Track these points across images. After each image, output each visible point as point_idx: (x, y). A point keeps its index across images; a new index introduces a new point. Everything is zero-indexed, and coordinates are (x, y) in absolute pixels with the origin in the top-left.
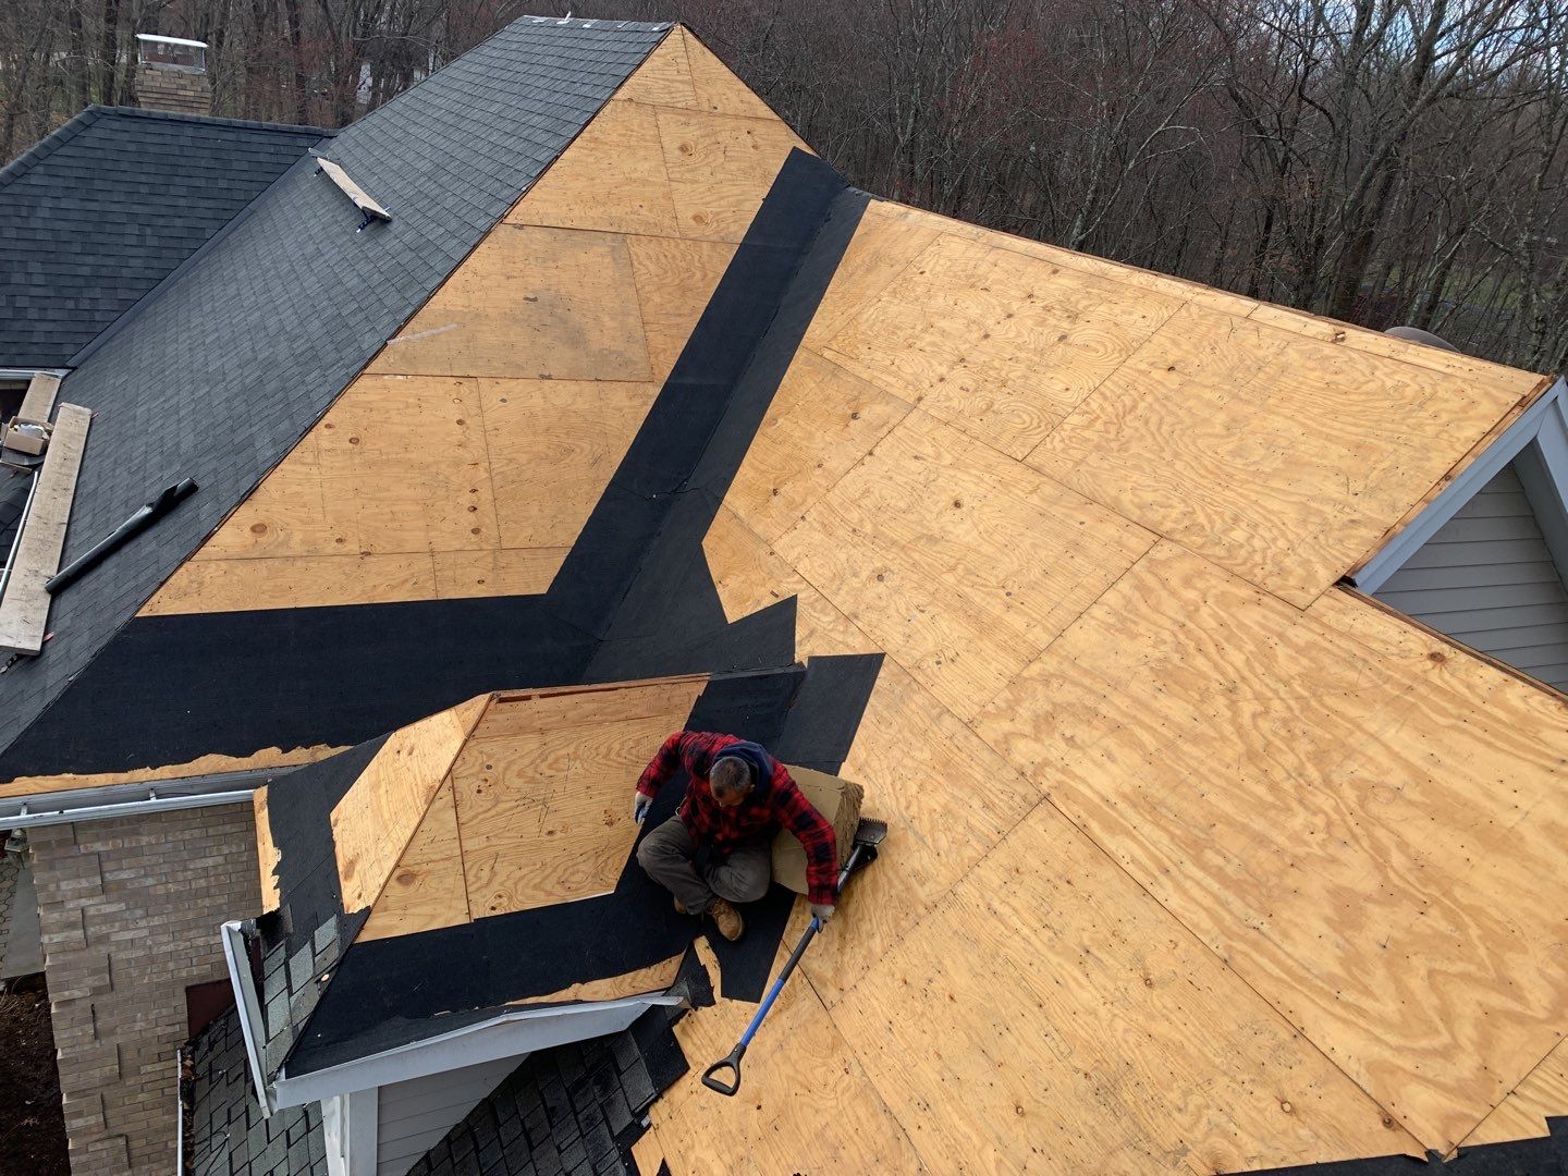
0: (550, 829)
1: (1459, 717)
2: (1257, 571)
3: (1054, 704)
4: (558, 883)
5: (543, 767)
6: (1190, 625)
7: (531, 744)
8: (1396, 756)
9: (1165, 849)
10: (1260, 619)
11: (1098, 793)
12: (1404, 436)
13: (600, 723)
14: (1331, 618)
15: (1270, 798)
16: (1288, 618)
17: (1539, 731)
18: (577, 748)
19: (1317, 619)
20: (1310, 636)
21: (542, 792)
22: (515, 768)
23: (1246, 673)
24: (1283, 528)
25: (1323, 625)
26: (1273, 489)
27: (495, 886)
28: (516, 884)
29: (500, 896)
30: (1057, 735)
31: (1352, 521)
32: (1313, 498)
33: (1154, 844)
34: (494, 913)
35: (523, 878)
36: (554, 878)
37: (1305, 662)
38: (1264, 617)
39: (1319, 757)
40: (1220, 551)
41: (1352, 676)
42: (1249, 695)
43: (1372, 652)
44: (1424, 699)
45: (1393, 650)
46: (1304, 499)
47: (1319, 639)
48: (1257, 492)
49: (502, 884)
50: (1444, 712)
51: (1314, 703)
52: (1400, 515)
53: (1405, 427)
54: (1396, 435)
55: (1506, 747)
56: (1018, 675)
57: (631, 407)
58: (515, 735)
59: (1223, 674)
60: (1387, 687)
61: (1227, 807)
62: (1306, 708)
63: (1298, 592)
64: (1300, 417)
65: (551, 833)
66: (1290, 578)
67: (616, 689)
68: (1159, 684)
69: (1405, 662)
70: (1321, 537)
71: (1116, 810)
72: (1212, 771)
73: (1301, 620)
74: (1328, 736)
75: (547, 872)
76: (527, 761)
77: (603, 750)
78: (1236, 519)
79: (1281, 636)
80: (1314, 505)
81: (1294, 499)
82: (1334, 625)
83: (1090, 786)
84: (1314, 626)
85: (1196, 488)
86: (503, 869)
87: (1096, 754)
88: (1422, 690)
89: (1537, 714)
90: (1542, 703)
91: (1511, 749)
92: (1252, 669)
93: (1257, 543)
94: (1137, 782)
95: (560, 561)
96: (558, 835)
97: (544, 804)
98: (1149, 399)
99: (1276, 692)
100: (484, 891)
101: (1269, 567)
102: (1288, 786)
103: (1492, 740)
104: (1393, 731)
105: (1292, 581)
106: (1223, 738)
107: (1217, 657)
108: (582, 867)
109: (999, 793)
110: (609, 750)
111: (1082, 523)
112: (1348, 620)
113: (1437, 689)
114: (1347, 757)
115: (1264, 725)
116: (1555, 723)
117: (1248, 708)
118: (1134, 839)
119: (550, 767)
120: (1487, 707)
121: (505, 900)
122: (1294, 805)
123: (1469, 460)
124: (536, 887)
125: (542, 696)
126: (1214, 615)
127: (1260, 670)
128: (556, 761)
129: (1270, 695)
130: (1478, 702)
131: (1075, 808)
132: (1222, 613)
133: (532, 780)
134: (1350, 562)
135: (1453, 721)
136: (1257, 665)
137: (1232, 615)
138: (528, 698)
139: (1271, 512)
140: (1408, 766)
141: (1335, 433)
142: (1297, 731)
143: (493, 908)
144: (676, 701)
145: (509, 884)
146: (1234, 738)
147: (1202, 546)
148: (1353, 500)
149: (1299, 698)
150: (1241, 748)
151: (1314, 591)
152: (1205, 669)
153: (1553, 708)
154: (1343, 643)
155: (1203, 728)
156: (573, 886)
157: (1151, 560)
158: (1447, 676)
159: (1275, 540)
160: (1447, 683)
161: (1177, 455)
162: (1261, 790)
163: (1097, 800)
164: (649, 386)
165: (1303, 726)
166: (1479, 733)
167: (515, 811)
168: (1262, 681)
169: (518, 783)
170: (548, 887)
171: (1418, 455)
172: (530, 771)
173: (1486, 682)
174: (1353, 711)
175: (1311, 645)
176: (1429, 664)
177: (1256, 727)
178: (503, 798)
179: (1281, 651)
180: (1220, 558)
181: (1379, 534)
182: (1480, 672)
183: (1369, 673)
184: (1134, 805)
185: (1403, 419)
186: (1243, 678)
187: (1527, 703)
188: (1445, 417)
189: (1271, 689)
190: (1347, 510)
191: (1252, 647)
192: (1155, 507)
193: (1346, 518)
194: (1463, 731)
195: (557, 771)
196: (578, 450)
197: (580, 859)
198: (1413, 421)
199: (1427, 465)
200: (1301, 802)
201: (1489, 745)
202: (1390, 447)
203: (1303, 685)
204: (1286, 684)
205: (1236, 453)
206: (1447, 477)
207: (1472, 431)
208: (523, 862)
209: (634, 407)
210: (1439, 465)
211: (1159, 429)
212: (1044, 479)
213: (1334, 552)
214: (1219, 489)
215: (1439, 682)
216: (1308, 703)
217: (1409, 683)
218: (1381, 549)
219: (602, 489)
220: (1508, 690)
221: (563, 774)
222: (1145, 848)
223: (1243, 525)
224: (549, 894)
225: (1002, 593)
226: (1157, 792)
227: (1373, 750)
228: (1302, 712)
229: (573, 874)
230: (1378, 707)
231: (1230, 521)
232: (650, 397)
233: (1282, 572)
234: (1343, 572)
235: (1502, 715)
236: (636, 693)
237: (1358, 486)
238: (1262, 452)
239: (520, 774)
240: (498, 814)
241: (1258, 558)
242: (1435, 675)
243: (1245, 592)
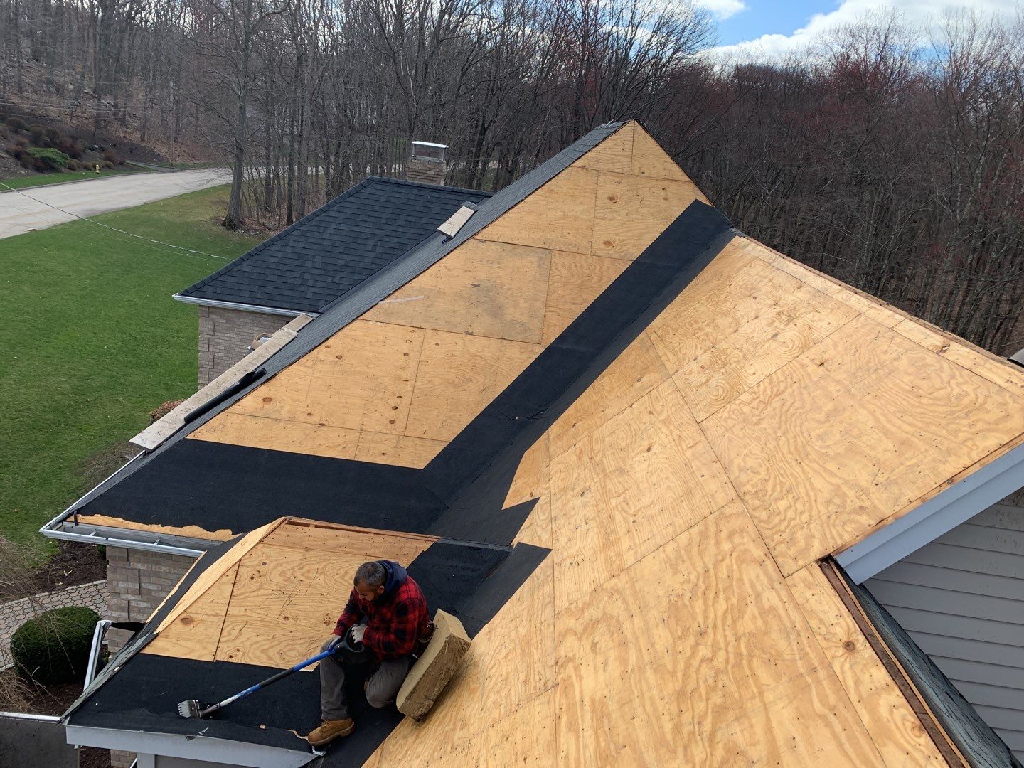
0: (287, 615)
1: (833, 709)
2: (777, 537)
3: (605, 614)
4: (278, 653)
5: (298, 573)
6: (712, 572)
7: (296, 555)
8: (769, 730)
9: (588, 755)
10: (753, 577)
11: (581, 692)
12: (939, 439)
13: (347, 553)
14: (800, 592)
15: (669, 737)
16: (771, 581)
17: (885, 745)
18: (325, 566)
19: (788, 588)
20: (775, 601)
21: (291, 589)
22: (280, 569)
23: (719, 622)
24: (813, 504)
25: (791, 595)
26: (826, 470)
27: (238, 643)
28: (251, 645)
29: (238, 650)
30: (590, 640)
31: (861, 508)
32: (846, 482)
33: (585, 747)
34: (231, 660)
35: (258, 642)
36: (278, 648)
37: (760, 623)
38: (758, 577)
39: (720, 712)
40: (764, 515)
41: (782, 644)
42: (709, 643)
43: (807, 626)
44: (818, 682)
45: (823, 630)
46: (840, 482)
47: (780, 605)
48: (815, 471)
49: (242, 642)
50: (824, 699)
51: (745, 662)
52: (897, 508)
53: (944, 431)
54: (934, 437)
55: (850, 751)
56: (601, 585)
57: (519, 359)
58: (289, 547)
59: (706, 618)
60: (800, 663)
61: (641, 735)
62: (738, 665)
63: (791, 561)
64: (878, 414)
65: (286, 618)
66: (793, 548)
67: (368, 533)
68: (665, 615)
69: (824, 644)
70: (833, 517)
71: (582, 710)
72: (652, 699)
73: (777, 586)
74: (736, 695)
75: (274, 644)
76: (289, 566)
77: (342, 572)
78: (788, 491)
79: (758, 596)
80: (844, 488)
81: (835, 481)
82: (796, 595)
83: (581, 686)
84: (783, 593)
85: (781, 460)
86: (247, 632)
87: (600, 659)
88: (822, 674)
89: (893, 727)
90: (904, 718)
91: (853, 756)
92: (724, 621)
93: (790, 514)
94: (606, 692)
95: (439, 449)
96: (291, 621)
97: (290, 597)
98: (795, 387)
99: (727, 644)
100: (230, 644)
101: (785, 536)
102: (686, 730)
103: (844, 740)
104: (781, 705)
105: (793, 552)
106: (674, 673)
107: (710, 603)
108: (298, 647)
109: (537, 673)
110: (346, 573)
111: (703, 476)
112: (808, 594)
113: (834, 677)
114: (737, 719)
115: (704, 670)
116: (902, 741)
117: (704, 651)
118: (577, 739)
119: (303, 574)
120: (859, 707)
121: (239, 654)
122: (680, 751)
123: (977, 468)
124: (263, 651)
125: (316, 526)
126: (730, 569)
127: (729, 621)
128: (308, 571)
129: (722, 645)
130: (854, 698)
131: (564, 701)
132: (735, 567)
133: (288, 580)
134: (840, 543)
135: (826, 711)
136: (729, 616)
137: (740, 572)
138: (307, 525)
139: (814, 489)
140: (772, 741)
141: (894, 429)
142: (720, 685)
143: (231, 657)
144: (405, 551)
145: (247, 644)
146: (680, 675)
147: (755, 509)
148: (873, 488)
149: (738, 654)
150: (678, 685)
151: (801, 563)
152: (698, 611)
153: (909, 725)
154: (794, 614)
155: (668, 661)
156: (287, 658)
157: (722, 513)
158: (847, 666)
159: (803, 512)
160: (843, 672)
161: (785, 433)
162: (668, 727)
163: (578, 698)
164: (537, 346)
165: (727, 681)
166: (838, 728)
167: (270, 597)
168: (724, 630)
169: (279, 579)
170: (271, 654)
171: (940, 458)
172: (289, 574)
173: (872, 682)
174: (764, 675)
175: (773, 609)
176: (841, 651)
177: (698, 670)
178: (265, 586)
179: (752, 609)
180: (761, 521)
181: (873, 522)
182: (874, 671)
183: (795, 646)
184: (594, 712)
185: (948, 424)
186: (715, 626)
187: (891, 712)
188: (979, 426)
189: (726, 641)
190: (863, 497)
191: (734, 601)
192: (749, 472)
193: (859, 503)
194: (829, 725)
195: (306, 578)
196: (475, 381)
197: (299, 642)
198: (954, 426)
199: (942, 467)
200: (686, 747)
201: (840, 745)
202: (923, 446)
203: (747, 644)
204: (738, 639)
205: (820, 437)
206: (950, 481)
207: (992, 442)
208: (262, 632)
209: (522, 358)
210: (948, 470)
211: (787, 412)
212: (703, 438)
213: (834, 532)
214: (794, 463)
215: (837, 669)
216: (741, 661)
217: (816, 664)
218: (868, 536)
219: (482, 408)
220: (884, 695)
221: (308, 581)
222: (578, 750)
223: (790, 496)
224: (270, 658)
225: (632, 519)
226: (613, 706)
227: (758, 722)
228: (733, 667)
229: (290, 650)
230: (783, 680)
231: (784, 492)
232: (535, 353)
233: (791, 542)
234: (830, 550)
235: (866, 718)
236: (379, 539)
237: (881, 478)
238: (837, 437)
239: (282, 574)
240: (258, 596)
241: (782, 527)
242: (841, 662)
243: (758, 553)
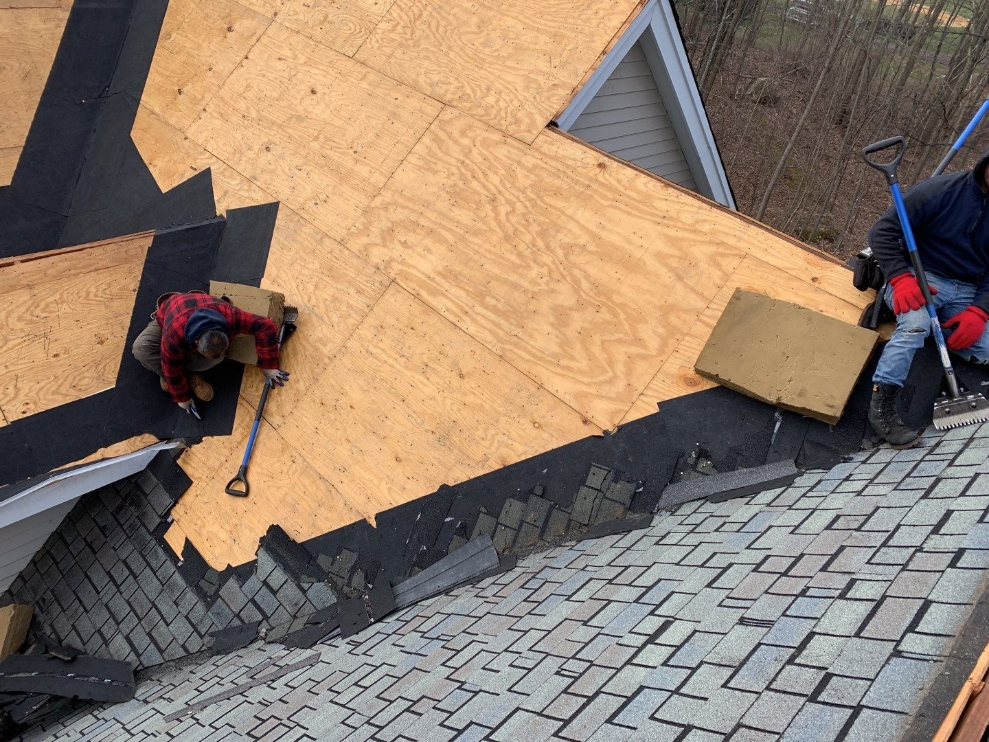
0: (55, 353)
1: (613, 200)
2: (503, 122)
3: (392, 222)
4: (70, 387)
5: (38, 312)
6: (467, 161)
7: (24, 296)
8: (583, 227)
9: (464, 300)
10: (506, 153)
11: (423, 273)
12: (580, 27)
13: (75, 275)
14: (545, 148)
15: (518, 262)
16: (522, 151)
17: (653, 202)
18: (61, 295)
19: (537, 150)
20: (535, 161)
21: (42, 329)
22: (15, 315)
23: (501, 188)
24: (516, 92)
25: (541, 153)
26: (508, 67)
27: (21, 397)
28: (37, 394)
29: (27, 404)
30: (396, 242)
31: (554, 85)
32: (532, 72)
33: (458, 298)
34: (25, 415)
35: (42, 388)
36: (67, 384)
37: (533, 177)
38: (509, 152)
39: (543, 233)
40: (481, 111)
41: (558, 182)
42: (504, 202)
43: (568, 166)
44: (596, 191)
45: (579, 164)
46: (526, 73)
47: (539, 162)
48: (500, 70)
49: (26, 395)
50: (605, 198)
51: (539, 202)
52: (580, 79)
53: (580, 21)
54: (576, 27)
55: (636, 213)
56: (368, 206)
57: (46, 29)
58: (8, 292)
59: (488, 190)
60: (577, 187)
61: (496, 270)
62: (535, 205)
63: (527, 134)
64: (521, 17)
65: (56, 356)
66: (522, 125)
67: (82, 249)
68: (452, 201)
69: (584, 171)
70: (537, 97)
71: (435, 282)
72: (486, 250)
73: (529, 152)
74: (547, 221)
75: (60, 382)
76: (23, 309)
77: (83, 294)
78: (488, 89)
79: (519, 163)
80: (532, 76)
81: (521, 73)
82: (547, 152)
83: (419, 270)
84: (537, 154)
85: (464, 70)
86: (25, 386)
87: (420, 250)
88: (595, 186)
89: (652, 192)
90: (654, 186)
91: (639, 214)
92: (504, 186)
93: (502, 104)
94: (445, 263)
95: (15, 159)
96: (62, 356)
97: (45, 336)
98: (429, 8)
99: (518, 198)
100: (14, 403)
101: (509, 119)
102: (527, 253)
103: (629, 210)
104: (581, 213)
105: (523, 127)
106: (491, 230)
107: (484, 180)
108: (86, 374)
109: (365, 283)
110: (88, 293)
111: (396, 99)
112: (554, 148)
113: (603, 185)
114: (558, 232)
115: (513, 219)
116: (660, 196)
117: (503, 209)
118: (446, 297)
119: (43, 310)
120: (628, 192)
121: (32, 406)
122: (532, 264)
123: (615, 41)
124: (53, 393)
125: (23, 262)
126: (481, 154)
127: (508, 185)
128: (47, 306)
129: (515, 200)
130: (622, 189)
131: (412, 284)
132: (485, 152)
133: (31, 322)
134: (554, 112)
135: (611, 202)
136: (507, 183)
137: (491, 153)
138: (12, 264)
139: (509, 83)
140: (588, 231)
141: (541, 27)
142: (531, 220)
143: (24, 412)
144: (132, 252)
145: (32, 394)
146: (497, 229)
147: (470, 109)
148: (554, 71)
149: (531, 200)
150: (501, 234)
151: (535, 132)
152: (478, 189)
153: (659, 188)
154: (553, 163)
155: (480, 225)
156: (83, 388)
157: (440, 121)
158: (607, 176)
159: (511, 101)
160: (607, 180)
161: (450, 48)
162: (513, 258)
163: (424, 278)
164: (59, 11)
165: (535, 217)
166: (623, 207)
167: (23, 345)
168: (509, 192)
169: (20, 325)
170: (64, 392)
171: (588, 39)
172: (28, 316)
173: (627, 177)
174: (560, 204)
175: (535, 166)
176: (598, 170)
177: (508, 221)
178: (11, 337)
179: (520, 172)
180: (481, 116)
181: (569, 92)
182: (624, 171)
183: (566, 179)
184: (445, 277)
185: (579, 16)
186: (500, 192)
187: (646, 186)
188: (602, 13)
189: (515, 197)
190: (551, 78)
191: (502, 172)
192: (440, 85)
193: (551, 83)
194: (616, 208)
195: (50, 313)
196: (9, 68)
197: (84, 369)
198: (585, 16)
199: (593, 45)
200: (535, 261)
201: (628, 213)
202: (572, 35)
203: (532, 192)
204: (524, 192)
205: (485, 45)
206: (604, 53)
207: (616, 22)
208: (39, 378)
209: (50, 29)
210: (599, 46)
211: (437, 29)
212: (369, 69)
213: (545, 106)
214: (477, 69)
215: (603, 180)
216: (536, 202)
217: (588, 183)
218: (570, 102)
219: (38, 98)
220: (637, 181)
221: (54, 315)
222: (453, 302)
223: (493, 92)
224: (66, 395)
225: (351, 152)
226: (458, 268)
227: (572, 226)
228: (533, 208)
229: (80, 380)
230: (572, 200)
231: (485, 91)
232: (61, 20)
233: (517, 121)
234: (550, 118)
235: (634, 195)
236: (99, 251)
237: (556, 62)
238: (500, 42)
239: (20, 319)
240: (10, 349)
241: (503, 114)
242: (602, 176)
243: (496, 137)
